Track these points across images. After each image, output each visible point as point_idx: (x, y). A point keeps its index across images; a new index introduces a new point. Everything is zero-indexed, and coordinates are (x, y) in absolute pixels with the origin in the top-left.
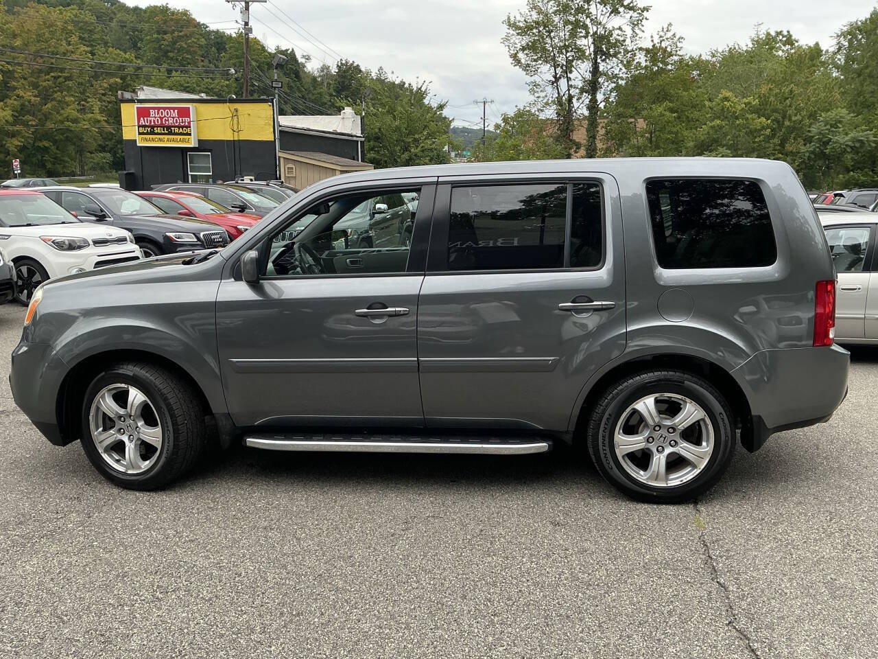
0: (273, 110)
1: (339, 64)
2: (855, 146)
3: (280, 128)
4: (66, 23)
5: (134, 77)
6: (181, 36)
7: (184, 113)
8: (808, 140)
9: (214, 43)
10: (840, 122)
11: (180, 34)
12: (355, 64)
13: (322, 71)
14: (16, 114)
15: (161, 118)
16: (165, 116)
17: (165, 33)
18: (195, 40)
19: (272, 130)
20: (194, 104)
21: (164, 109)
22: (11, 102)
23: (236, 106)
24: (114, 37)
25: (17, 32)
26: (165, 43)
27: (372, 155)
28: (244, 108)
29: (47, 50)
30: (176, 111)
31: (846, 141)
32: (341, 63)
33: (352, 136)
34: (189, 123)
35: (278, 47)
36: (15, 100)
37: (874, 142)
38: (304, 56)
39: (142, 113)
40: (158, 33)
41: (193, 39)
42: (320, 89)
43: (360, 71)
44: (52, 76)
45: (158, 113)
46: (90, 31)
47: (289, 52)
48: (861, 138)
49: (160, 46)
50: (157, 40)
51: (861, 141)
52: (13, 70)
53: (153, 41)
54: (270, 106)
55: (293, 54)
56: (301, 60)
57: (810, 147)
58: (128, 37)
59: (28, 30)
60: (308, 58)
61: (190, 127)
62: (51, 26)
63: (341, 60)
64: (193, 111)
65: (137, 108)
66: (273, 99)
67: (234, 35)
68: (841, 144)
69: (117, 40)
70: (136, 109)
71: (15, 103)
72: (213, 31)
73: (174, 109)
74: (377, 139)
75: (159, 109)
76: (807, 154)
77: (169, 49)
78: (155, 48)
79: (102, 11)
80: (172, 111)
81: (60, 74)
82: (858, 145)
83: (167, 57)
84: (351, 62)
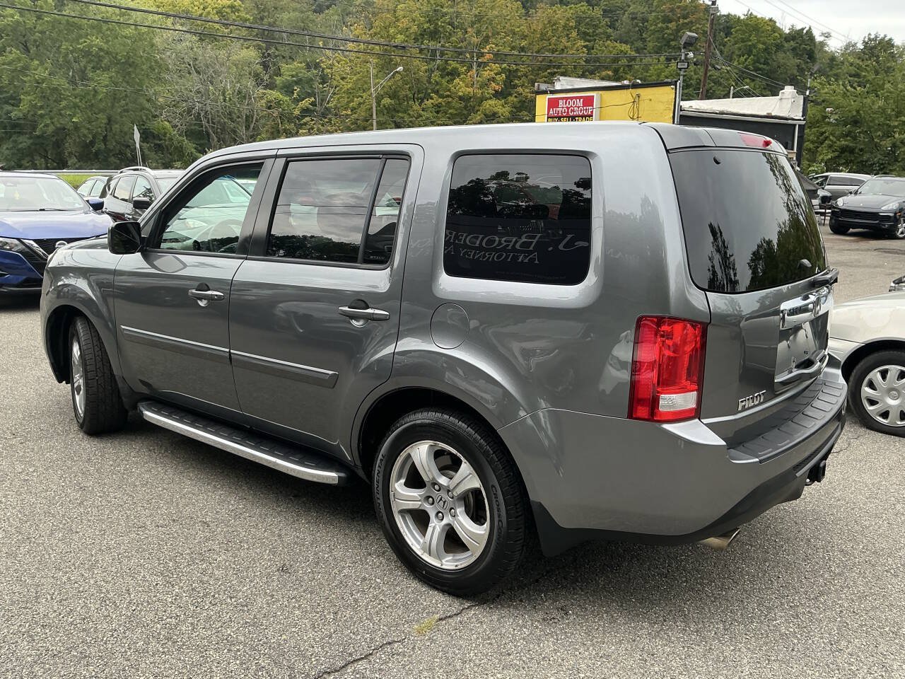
0: (676, 93)
1: (866, 40)
3: (681, 113)
4: (568, 20)
5: (626, 69)
6: (686, 23)
7: (588, 102)
9: (724, 28)
11: (685, 21)
12: (887, 39)
13: (846, 49)
14: (514, 110)
15: (568, 108)
16: (571, 106)
17: (670, 21)
18: (700, 27)
19: (672, 115)
20: (600, 92)
21: (572, 98)
22: (512, 98)
23: (639, 91)
24: (623, 30)
25: (526, 32)
26: (668, 31)
27: (843, 142)
28: (646, 93)
29: (547, 48)
30: (582, 100)
32: (869, 39)
33: (787, 119)
34: (592, 112)
35: (793, 26)
36: (516, 97)
38: (823, 34)
39: (553, 104)
40: (663, 22)
41: (698, 25)
42: (838, 69)
43: (893, 46)
44: (549, 73)
45: (566, 103)
46: (596, 25)
47: (805, 31)
49: (663, 36)
50: (662, 30)
52: (517, 69)
53: (658, 31)
54: (673, 89)
55: (809, 32)
56: (818, 38)
58: (637, 29)
59: (534, 30)
60: (828, 36)
61: (592, 116)
62: (554, 24)
63: (870, 34)
64: (597, 99)
65: (549, 99)
66: (676, 82)
67: (742, 17)
69: (626, 33)
70: (547, 100)
71: (515, 99)
72: (725, 16)
73: (580, 98)
74: (856, 122)
75: (567, 99)
77: (672, 37)
78: (658, 38)
79: (618, 5)
80: (578, 100)
81: (555, 70)
83: (669, 46)
84: (882, 36)
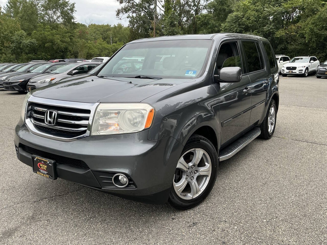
2: (31, 45)
8: (13, 42)
10: (23, 35)
31: (27, 43)
37: (37, 43)
48: (32, 42)
51: (32, 43)
57: (14, 45)
68: (26, 44)
76: (14, 47)
82: (32, 44)
